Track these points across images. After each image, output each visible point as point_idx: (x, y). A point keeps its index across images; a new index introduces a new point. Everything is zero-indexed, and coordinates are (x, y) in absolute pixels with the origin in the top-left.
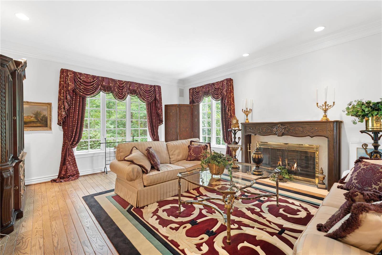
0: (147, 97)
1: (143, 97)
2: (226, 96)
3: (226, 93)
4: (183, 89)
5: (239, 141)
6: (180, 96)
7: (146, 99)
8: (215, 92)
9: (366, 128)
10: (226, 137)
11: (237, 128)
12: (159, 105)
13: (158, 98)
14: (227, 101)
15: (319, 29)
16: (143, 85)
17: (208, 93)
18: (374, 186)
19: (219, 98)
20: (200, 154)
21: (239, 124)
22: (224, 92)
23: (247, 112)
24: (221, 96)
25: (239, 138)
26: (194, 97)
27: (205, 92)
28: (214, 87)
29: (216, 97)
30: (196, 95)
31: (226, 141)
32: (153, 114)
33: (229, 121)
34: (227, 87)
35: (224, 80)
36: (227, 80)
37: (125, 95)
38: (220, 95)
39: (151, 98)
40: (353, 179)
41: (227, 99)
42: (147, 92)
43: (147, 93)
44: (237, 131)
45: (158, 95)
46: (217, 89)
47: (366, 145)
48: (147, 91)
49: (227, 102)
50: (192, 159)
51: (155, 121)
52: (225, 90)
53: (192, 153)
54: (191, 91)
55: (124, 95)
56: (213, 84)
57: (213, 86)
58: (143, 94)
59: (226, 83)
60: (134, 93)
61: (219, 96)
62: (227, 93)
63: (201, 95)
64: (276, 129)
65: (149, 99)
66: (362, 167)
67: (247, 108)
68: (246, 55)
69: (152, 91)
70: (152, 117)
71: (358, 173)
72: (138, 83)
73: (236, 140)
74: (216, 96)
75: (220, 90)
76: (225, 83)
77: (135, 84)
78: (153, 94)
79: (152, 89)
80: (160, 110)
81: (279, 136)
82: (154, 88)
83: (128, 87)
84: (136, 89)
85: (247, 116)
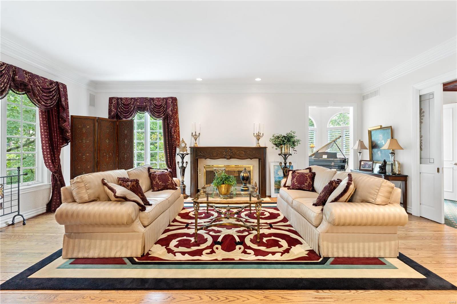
0: (45, 100)
1: (39, 98)
2: (172, 116)
3: (171, 113)
4: (94, 96)
5: (186, 166)
6: (90, 105)
7: (44, 102)
8: (155, 109)
9: (281, 152)
10: (170, 162)
11: (185, 152)
12: (65, 114)
13: (64, 103)
14: (173, 121)
15: (258, 79)
16: (37, 76)
17: (145, 108)
18: (305, 184)
19: (162, 117)
20: (169, 182)
21: (187, 148)
22: (169, 111)
23: (195, 136)
24: (163, 115)
25: (187, 162)
26: (119, 110)
27: (140, 106)
28: (154, 103)
29: (156, 116)
30: (122, 108)
31: (170, 166)
32: (54, 129)
33: (174, 145)
34: (172, 106)
35: (169, 98)
36: (173, 99)
37: (5, 88)
38: (162, 113)
39: (51, 102)
40: (295, 182)
41: (173, 119)
42: (45, 91)
43: (45, 93)
44: (185, 155)
45: (63, 99)
46: (158, 106)
47: (281, 163)
48: (44, 89)
49: (173, 123)
50: (160, 189)
51: (56, 140)
52: (171, 109)
53: (158, 182)
54: (114, 101)
55: (3, 88)
56: (153, 99)
57: (152, 101)
58: (39, 94)
59: (171, 102)
60: (21, 89)
61: (160, 115)
62: (173, 113)
63: (133, 109)
64: (226, 152)
65: (48, 103)
66: (297, 175)
67: (196, 132)
68: (199, 79)
69: (53, 91)
70: (52, 134)
71: (296, 179)
72: (29, 73)
73: (183, 165)
74: (157, 114)
75: (162, 108)
76: (169, 102)
77: (25, 72)
78: (54, 96)
79: (54, 87)
80: (66, 123)
81: (228, 159)
82: (56, 87)
83: (12, 76)
84: (27, 82)
85: (196, 140)
